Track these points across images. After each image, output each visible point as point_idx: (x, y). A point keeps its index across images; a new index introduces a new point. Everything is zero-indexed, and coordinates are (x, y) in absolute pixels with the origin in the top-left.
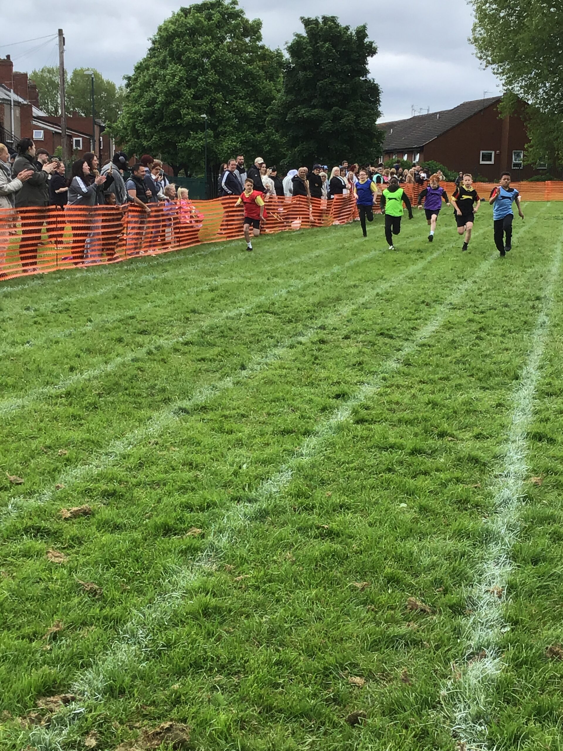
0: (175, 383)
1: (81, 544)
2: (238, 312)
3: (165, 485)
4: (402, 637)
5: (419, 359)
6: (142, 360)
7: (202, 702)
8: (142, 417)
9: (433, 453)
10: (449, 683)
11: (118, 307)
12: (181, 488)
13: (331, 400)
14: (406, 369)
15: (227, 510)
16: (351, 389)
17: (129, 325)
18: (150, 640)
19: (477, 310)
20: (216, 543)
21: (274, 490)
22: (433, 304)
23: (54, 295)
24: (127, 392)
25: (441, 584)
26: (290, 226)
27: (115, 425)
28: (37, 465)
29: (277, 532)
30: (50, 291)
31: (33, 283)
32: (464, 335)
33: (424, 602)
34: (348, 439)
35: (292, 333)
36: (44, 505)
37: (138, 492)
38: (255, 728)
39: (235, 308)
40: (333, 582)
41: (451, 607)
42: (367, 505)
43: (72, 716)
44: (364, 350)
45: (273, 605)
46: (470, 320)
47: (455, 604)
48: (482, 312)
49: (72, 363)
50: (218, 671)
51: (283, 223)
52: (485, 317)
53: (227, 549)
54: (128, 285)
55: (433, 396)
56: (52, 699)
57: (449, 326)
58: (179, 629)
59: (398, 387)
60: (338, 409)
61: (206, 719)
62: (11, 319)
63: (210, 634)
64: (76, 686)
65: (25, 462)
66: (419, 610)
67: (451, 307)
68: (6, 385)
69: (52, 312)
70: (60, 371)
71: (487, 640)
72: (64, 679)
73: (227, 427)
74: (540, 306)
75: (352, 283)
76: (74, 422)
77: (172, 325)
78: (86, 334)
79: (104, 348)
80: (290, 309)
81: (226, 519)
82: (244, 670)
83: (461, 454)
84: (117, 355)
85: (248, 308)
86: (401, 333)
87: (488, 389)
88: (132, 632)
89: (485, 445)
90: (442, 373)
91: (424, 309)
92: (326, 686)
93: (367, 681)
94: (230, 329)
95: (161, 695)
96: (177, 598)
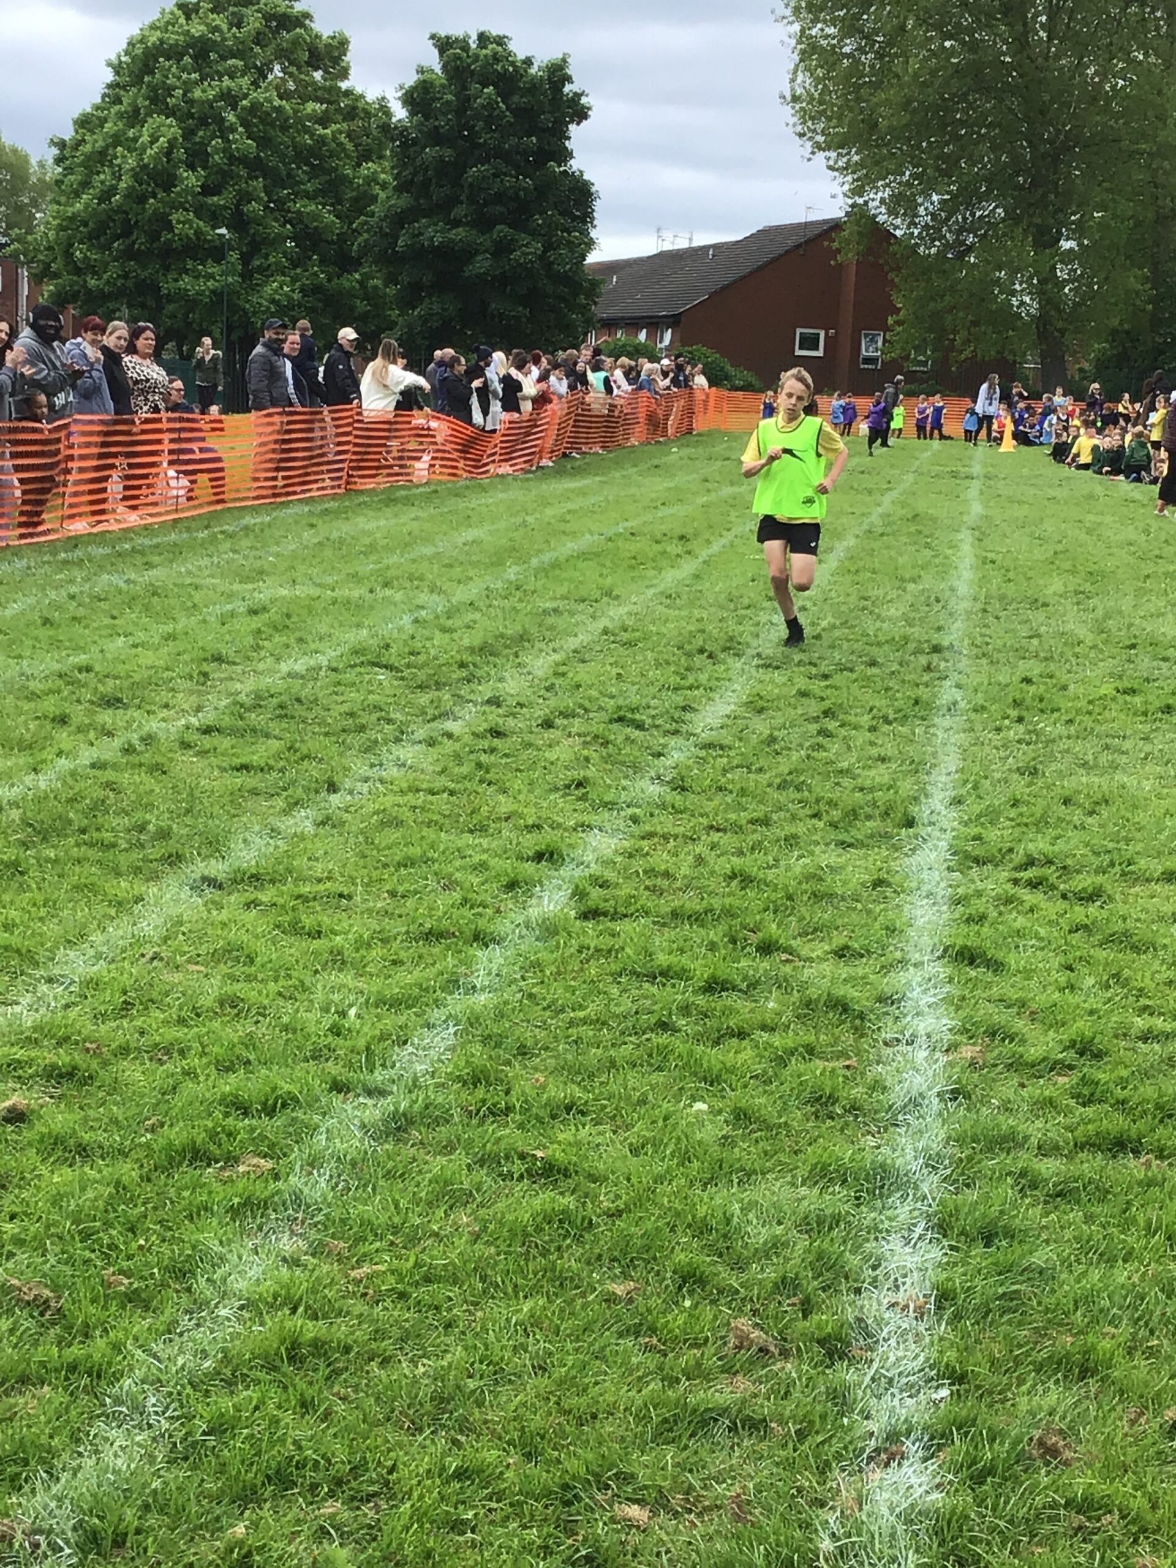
0: (188, 820)
2: (312, 663)
3: (182, 1053)
4: (724, 1411)
5: (704, 777)
6: (114, 767)
8: (122, 895)
9: (751, 988)
10: (833, 1520)
11: (56, 644)
12: (220, 1060)
13: (525, 864)
14: (677, 799)
15: (324, 1115)
16: (567, 841)
17: (80, 685)
18: (174, 1418)
19: (814, 671)
20: (306, 1190)
21: (421, 1068)
22: (722, 656)
24: (86, 838)
25: (796, 1287)
27: (63, 913)
29: (435, 1166)
32: (793, 724)
33: (762, 1328)
34: (568, 953)
35: (431, 712)
37: (125, 1070)
39: (305, 654)
40: (565, 1283)
41: (822, 1342)
42: (622, 1105)
44: (586, 753)
45: (438, 1337)
46: (803, 694)
47: (829, 1335)
48: (826, 677)
52: (831, 686)
53: (329, 1205)
54: (73, 597)
55: (742, 860)
57: (758, 706)
59: (665, 837)
60: (542, 886)
63: (305, 1407)
66: (753, 1350)
67: (761, 662)
71: (906, 1420)
73: (308, 921)
74: (943, 664)
75: (549, 605)
77: (173, 690)
79: (28, 736)
80: (422, 658)
81: (324, 1136)
82: (388, 1490)
83: (813, 993)
84: (60, 754)
85: (333, 654)
86: (661, 717)
87: (851, 845)
88: (134, 1399)
89: (859, 972)
90: (754, 808)
91: (704, 665)
92: (569, 1528)
93: (654, 1513)
94: (299, 701)
95: (207, 1551)
96: (228, 1319)
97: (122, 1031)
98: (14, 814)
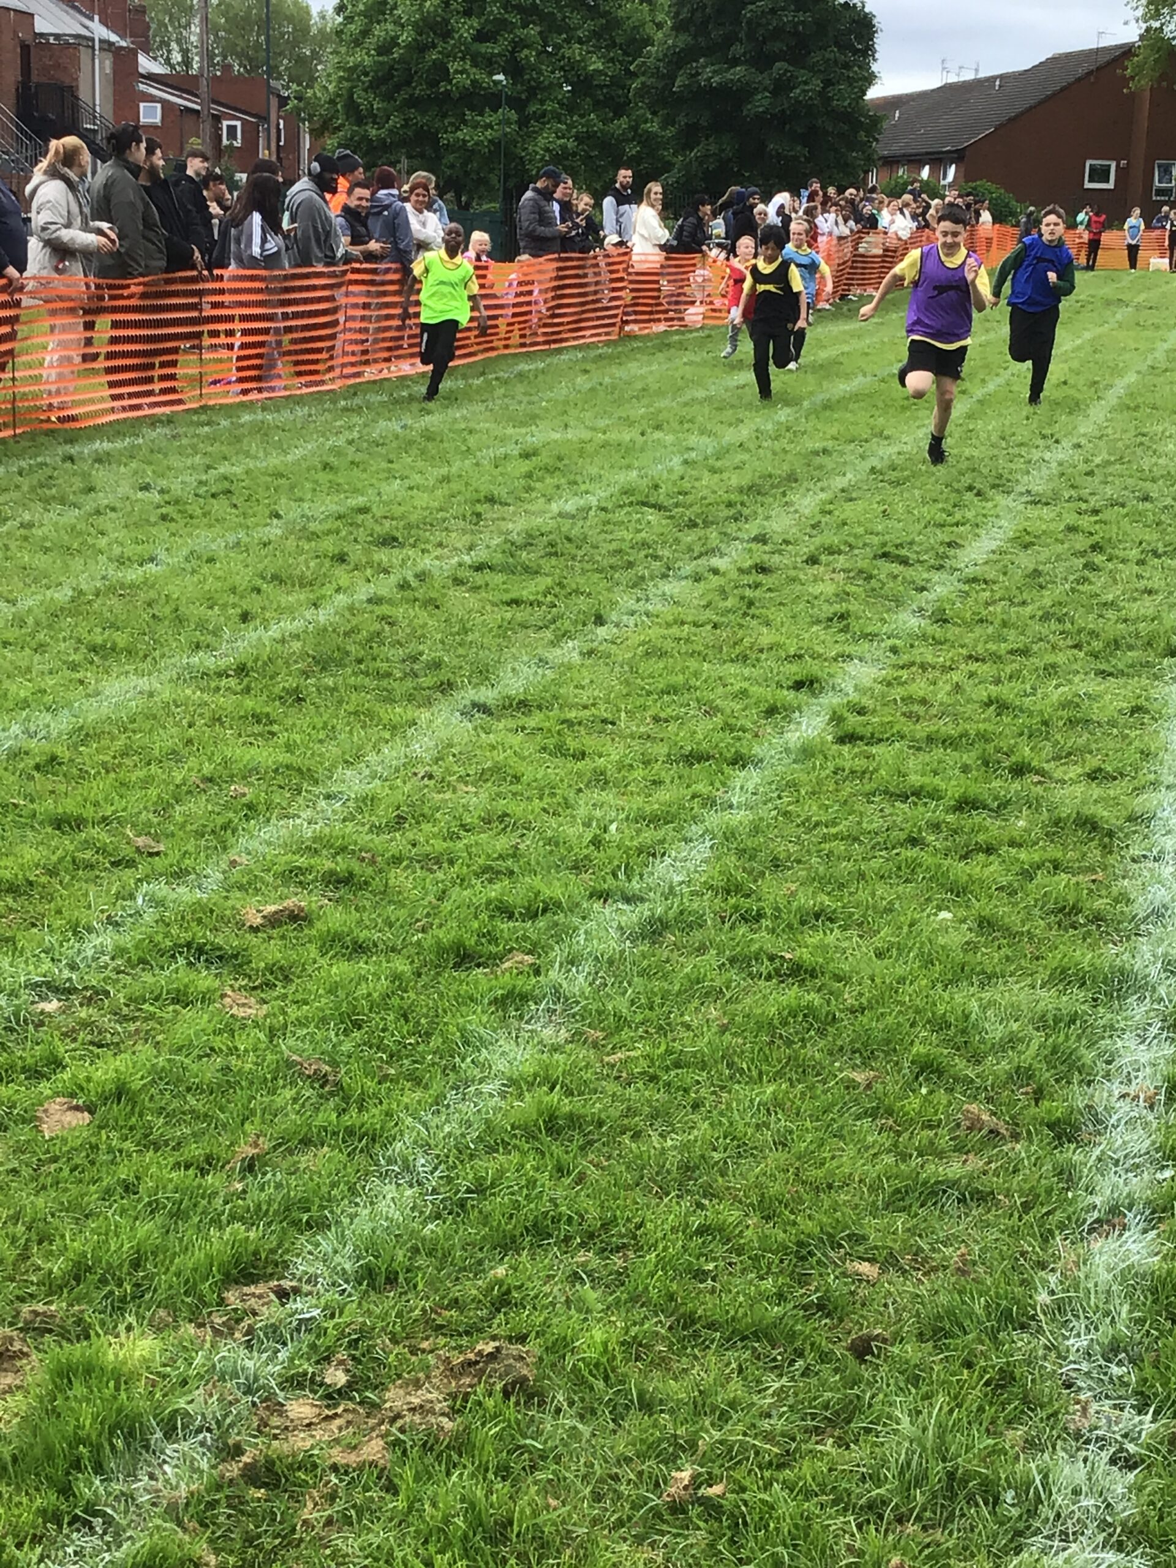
0: (461, 651)
1: (287, 979)
2: (582, 502)
3: (451, 862)
4: (954, 1184)
5: (966, 609)
6: (390, 602)
7: (553, 1304)
8: (396, 719)
9: (1001, 808)
10: (1053, 1279)
11: (335, 488)
12: (486, 869)
13: (785, 692)
15: (584, 918)
16: (827, 670)
17: (359, 526)
18: (441, 1178)
19: (1084, 506)
20: (565, 985)
21: (677, 879)
22: (991, 493)
23: (197, 459)
24: (363, 667)
25: (1030, 1078)
26: (682, 319)
27: (340, 736)
28: (188, 817)
29: (688, 966)
30: (190, 451)
31: (154, 434)
32: (1058, 558)
33: (995, 1114)
34: (823, 774)
35: (697, 549)
36: (209, 899)
37: (398, 877)
38: (663, 1359)
39: (576, 494)
40: (807, 1071)
41: (1050, 1126)
42: (870, 912)
43: (295, 1324)
44: (851, 588)
45: (686, 1115)
46: (1072, 529)
47: (1059, 1120)
48: (1096, 512)
49: (245, 605)
50: (583, 1244)
51: (667, 312)
52: (1101, 521)
53: (587, 999)
54: (350, 442)
55: (999, 688)
56: (252, 1289)
57: (1025, 541)
58: (500, 1157)
59: (923, 667)
60: (801, 712)
61: (565, 1338)
62: (113, 509)
63: (561, 1171)
64: (301, 1267)
65: (163, 809)
66: (984, 1132)
67: (1029, 499)
68: (113, 649)
69: (196, 495)
70: (222, 620)
71: (1129, 1195)
72: (273, 1251)
73: (572, 744)
75: (818, 445)
76: (257, 729)
77: (447, 529)
78: (270, 542)
79: (308, 573)
80: (690, 499)
81: (583, 936)
82: (635, 1242)
83: (1065, 812)
84: (338, 590)
85: (603, 494)
86: (926, 552)
87: (1110, 674)
88: (405, 1160)
89: (1112, 792)
90: (1014, 640)
91: (972, 502)
92: (803, 1280)
93: (883, 1270)
94: (569, 540)
95: (471, 1288)
96: (491, 1095)
97: (398, 842)
98: (296, 646)
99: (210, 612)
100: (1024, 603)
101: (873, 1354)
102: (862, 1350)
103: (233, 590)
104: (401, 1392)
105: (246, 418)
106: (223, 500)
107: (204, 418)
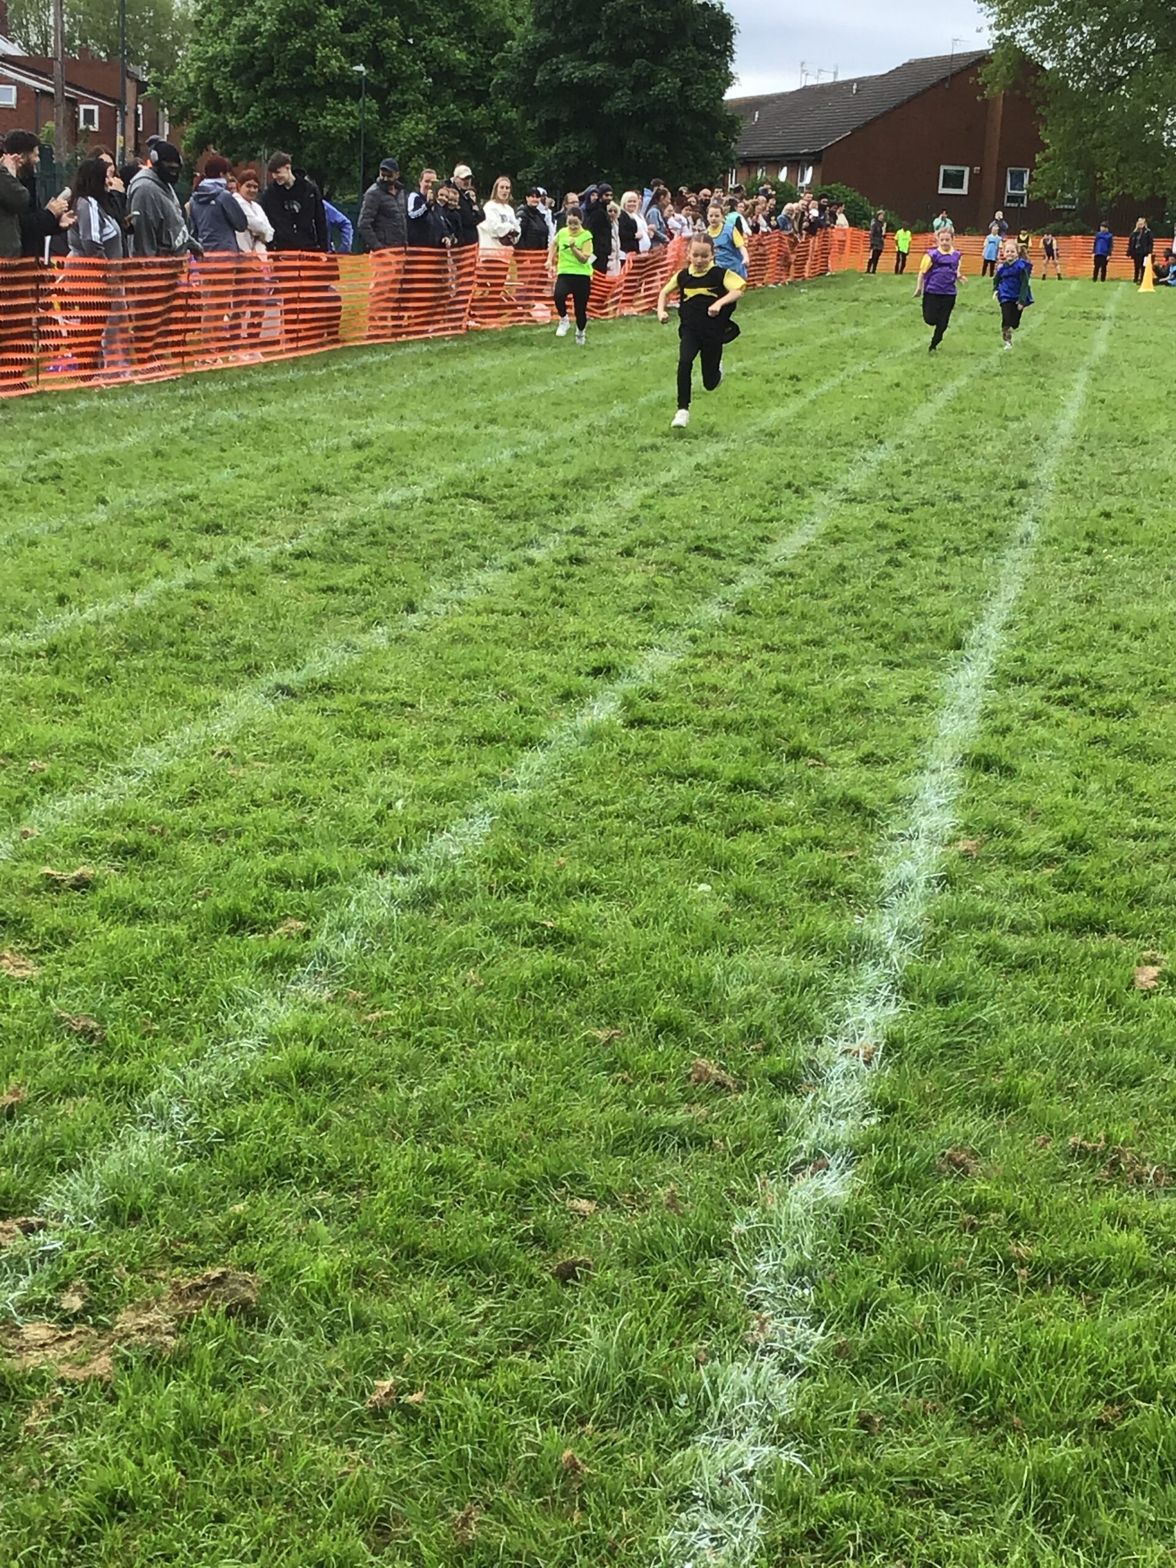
0: (271, 636)
1: (67, 944)
2: (409, 494)
3: (238, 835)
4: (675, 1130)
5: (768, 602)
6: (207, 587)
7: (286, 1237)
8: (200, 701)
9: (775, 789)
10: (753, 1212)
11: (164, 475)
12: (272, 842)
13: (582, 678)
14: (739, 622)
15: (358, 887)
16: (625, 658)
17: (183, 513)
18: (193, 1124)
19: (896, 505)
20: (332, 949)
21: (453, 852)
22: (809, 490)
23: (29, 444)
24: (174, 650)
25: (760, 1036)
27: (143, 715)
29: (452, 932)
30: (22, 436)
33: (725, 1068)
34: (611, 755)
35: (516, 540)
37: (187, 848)
38: (383, 1285)
39: (403, 486)
40: (554, 1029)
41: (773, 1079)
42: (633, 885)
43: (38, 1255)
44: (658, 580)
45: (434, 1068)
46: (880, 526)
47: (781, 1073)
48: (906, 511)
49: (62, 588)
50: (321, 1184)
51: (514, 307)
52: (910, 519)
53: (352, 962)
54: (185, 431)
55: (788, 677)
56: (0, 1224)
57: (835, 537)
58: (251, 1105)
59: (719, 656)
60: (595, 697)
61: (293, 1267)
64: (49, 1204)
66: (711, 1084)
67: (845, 496)
69: (24, 480)
70: (38, 603)
71: (834, 1138)
72: (25, 1190)
73: (370, 726)
74: (1025, 500)
75: (648, 441)
76: (62, 708)
77: (272, 517)
78: (93, 528)
80: (515, 490)
81: (355, 904)
82: (371, 1182)
83: (832, 793)
84: (157, 575)
85: (430, 486)
86: (737, 547)
87: (898, 665)
88: (160, 1107)
89: (879, 776)
90: (811, 630)
91: (789, 499)
92: (523, 1215)
93: (601, 1206)
94: (391, 529)
95: (209, 1224)
96: (250, 1050)
97: (189, 816)
98: (109, 628)
99: (26, 595)
100: (825, 597)
101: (576, 1279)
102: (566, 1274)
103: (52, 574)
104: (132, 1314)
105: (82, 404)
106: (50, 485)
107: (39, 403)
